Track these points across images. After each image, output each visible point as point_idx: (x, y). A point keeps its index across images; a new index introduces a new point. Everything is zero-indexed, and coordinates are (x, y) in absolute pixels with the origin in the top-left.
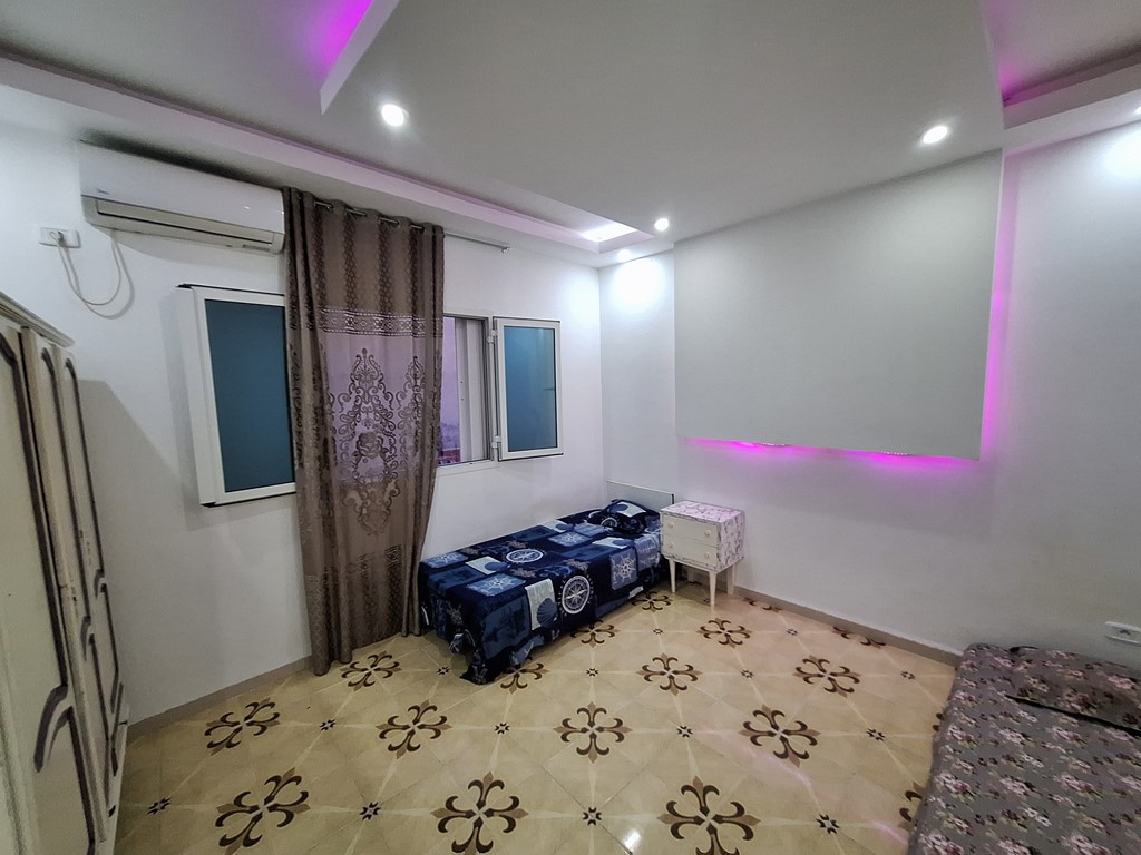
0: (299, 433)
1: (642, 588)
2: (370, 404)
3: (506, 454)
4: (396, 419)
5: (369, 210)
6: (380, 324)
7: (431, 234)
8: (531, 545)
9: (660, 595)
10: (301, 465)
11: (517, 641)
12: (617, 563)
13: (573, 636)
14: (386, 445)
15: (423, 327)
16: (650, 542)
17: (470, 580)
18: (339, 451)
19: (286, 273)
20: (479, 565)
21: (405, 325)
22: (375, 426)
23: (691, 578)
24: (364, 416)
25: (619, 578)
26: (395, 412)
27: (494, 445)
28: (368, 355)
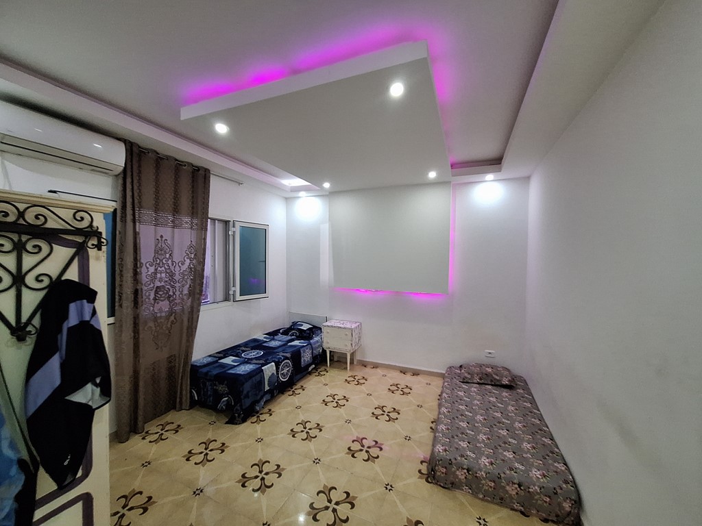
0: (121, 285)
1: (314, 366)
2: (163, 268)
3: (238, 297)
4: (177, 277)
5: (170, 157)
6: (172, 221)
7: (203, 173)
8: (253, 348)
9: (323, 368)
10: (121, 306)
11: (259, 397)
12: (304, 352)
13: (283, 394)
14: (171, 293)
15: (196, 224)
16: (317, 341)
17: (227, 369)
18: (144, 297)
19: (120, 188)
20: (229, 360)
21: (187, 223)
22: (166, 281)
23: (336, 359)
24: (159, 275)
25: (304, 360)
26: (177, 273)
27: (231, 292)
28: (163, 239)
